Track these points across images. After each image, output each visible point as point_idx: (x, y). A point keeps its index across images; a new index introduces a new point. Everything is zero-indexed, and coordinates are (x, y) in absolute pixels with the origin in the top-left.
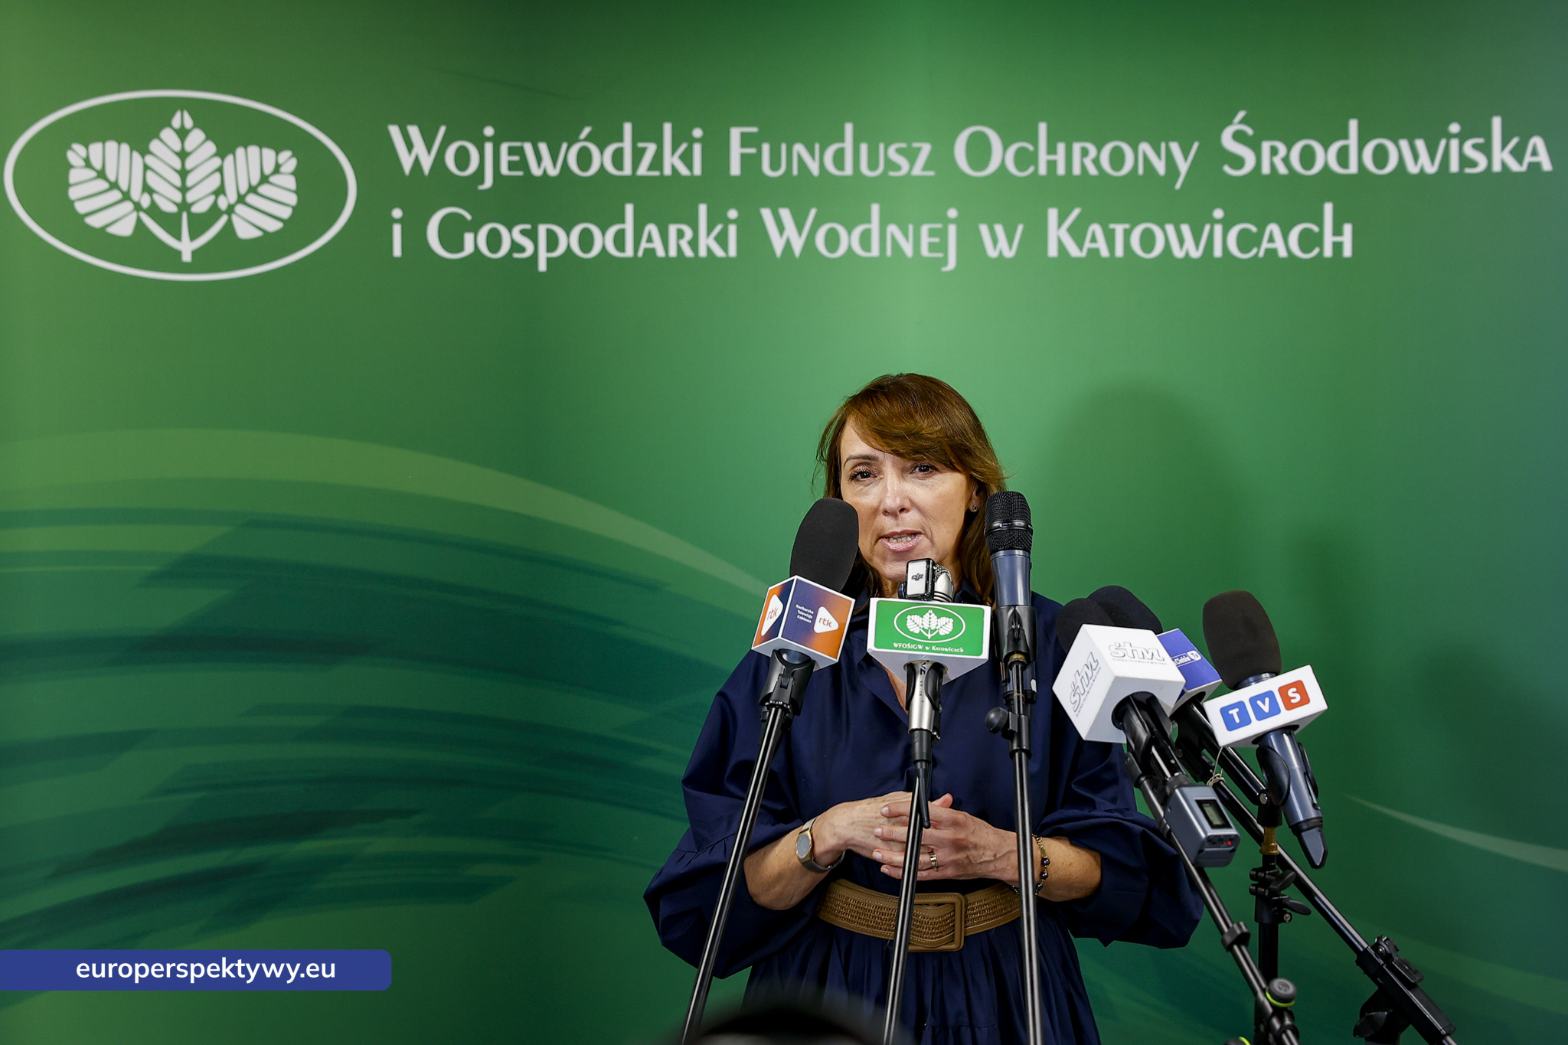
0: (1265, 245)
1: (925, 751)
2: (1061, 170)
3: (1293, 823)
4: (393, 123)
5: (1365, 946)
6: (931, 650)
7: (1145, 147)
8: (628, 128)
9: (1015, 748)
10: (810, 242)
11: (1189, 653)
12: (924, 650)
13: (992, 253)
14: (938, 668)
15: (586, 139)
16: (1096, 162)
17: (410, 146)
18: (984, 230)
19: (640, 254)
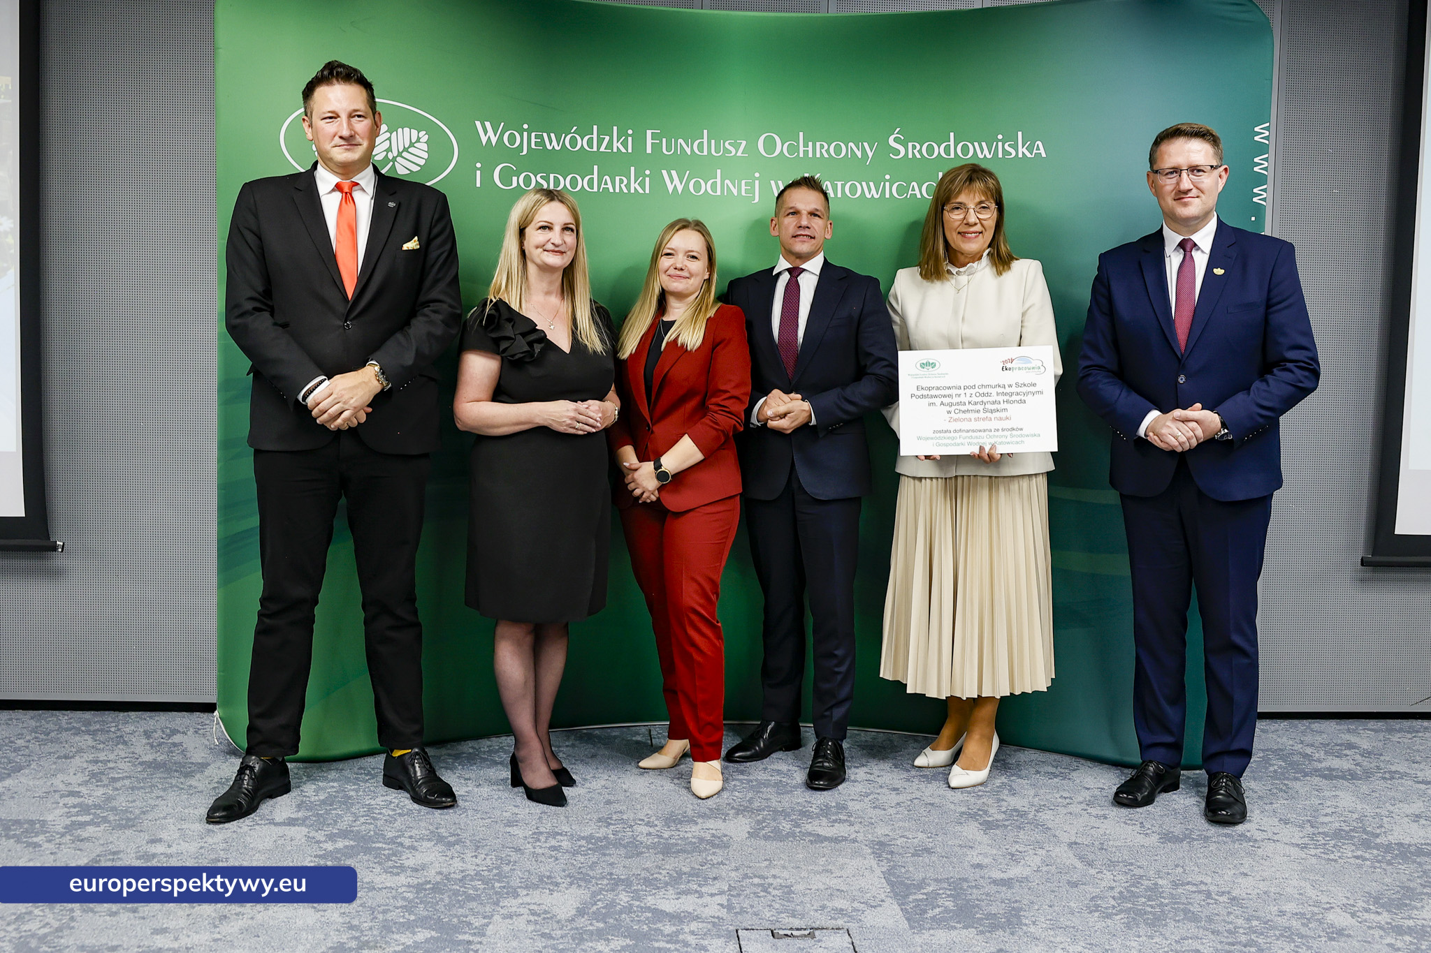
0: (910, 192)
2: (810, 155)
4: (477, 120)
7: (851, 144)
8: (595, 127)
10: (686, 187)
15: (574, 133)
16: (828, 151)
17: (486, 132)
18: (772, 182)
19: (601, 191)
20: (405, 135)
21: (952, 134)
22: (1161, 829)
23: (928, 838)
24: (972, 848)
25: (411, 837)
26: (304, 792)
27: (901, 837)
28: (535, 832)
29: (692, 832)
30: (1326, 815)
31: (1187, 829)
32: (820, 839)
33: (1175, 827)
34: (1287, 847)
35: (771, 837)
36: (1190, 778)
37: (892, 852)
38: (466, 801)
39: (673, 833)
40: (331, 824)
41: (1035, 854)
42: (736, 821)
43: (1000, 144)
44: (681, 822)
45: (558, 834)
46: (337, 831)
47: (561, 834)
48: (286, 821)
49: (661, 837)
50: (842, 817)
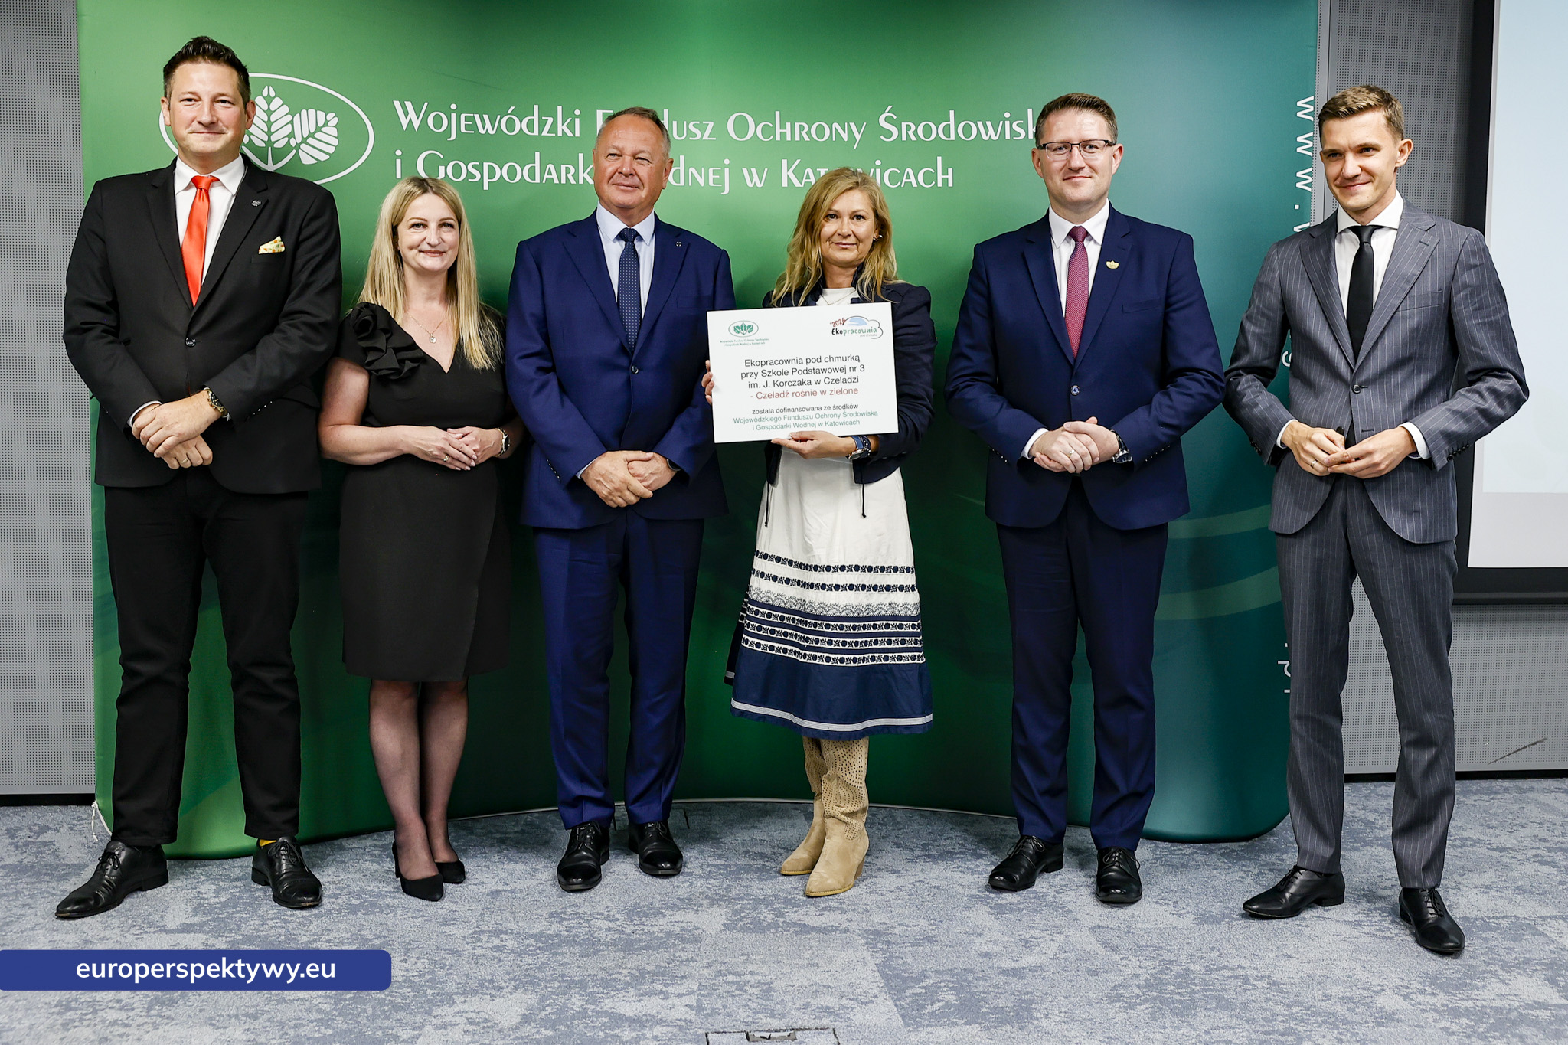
0: (905, 180)
2: (789, 138)
4: (396, 100)
7: (836, 125)
8: (536, 107)
13: (750, 185)
15: (511, 114)
16: (809, 133)
17: (406, 114)
18: (745, 170)
19: (544, 182)
20: (310, 118)
21: (952, 113)
22: (1197, 909)
23: (931, 925)
24: (980, 935)
25: (329, 941)
26: (202, 894)
27: (899, 925)
28: (475, 931)
29: (658, 925)
30: (1385, 888)
31: (1226, 908)
32: (806, 929)
33: (1213, 906)
34: (1338, 925)
35: (751, 929)
36: (1235, 851)
37: (889, 942)
38: (394, 898)
39: (636, 927)
40: (234, 929)
41: (1053, 940)
42: (710, 912)
43: (1007, 123)
44: (646, 915)
45: (502, 932)
46: (241, 937)
47: (506, 933)
48: (180, 928)
49: (622, 932)
50: (833, 904)
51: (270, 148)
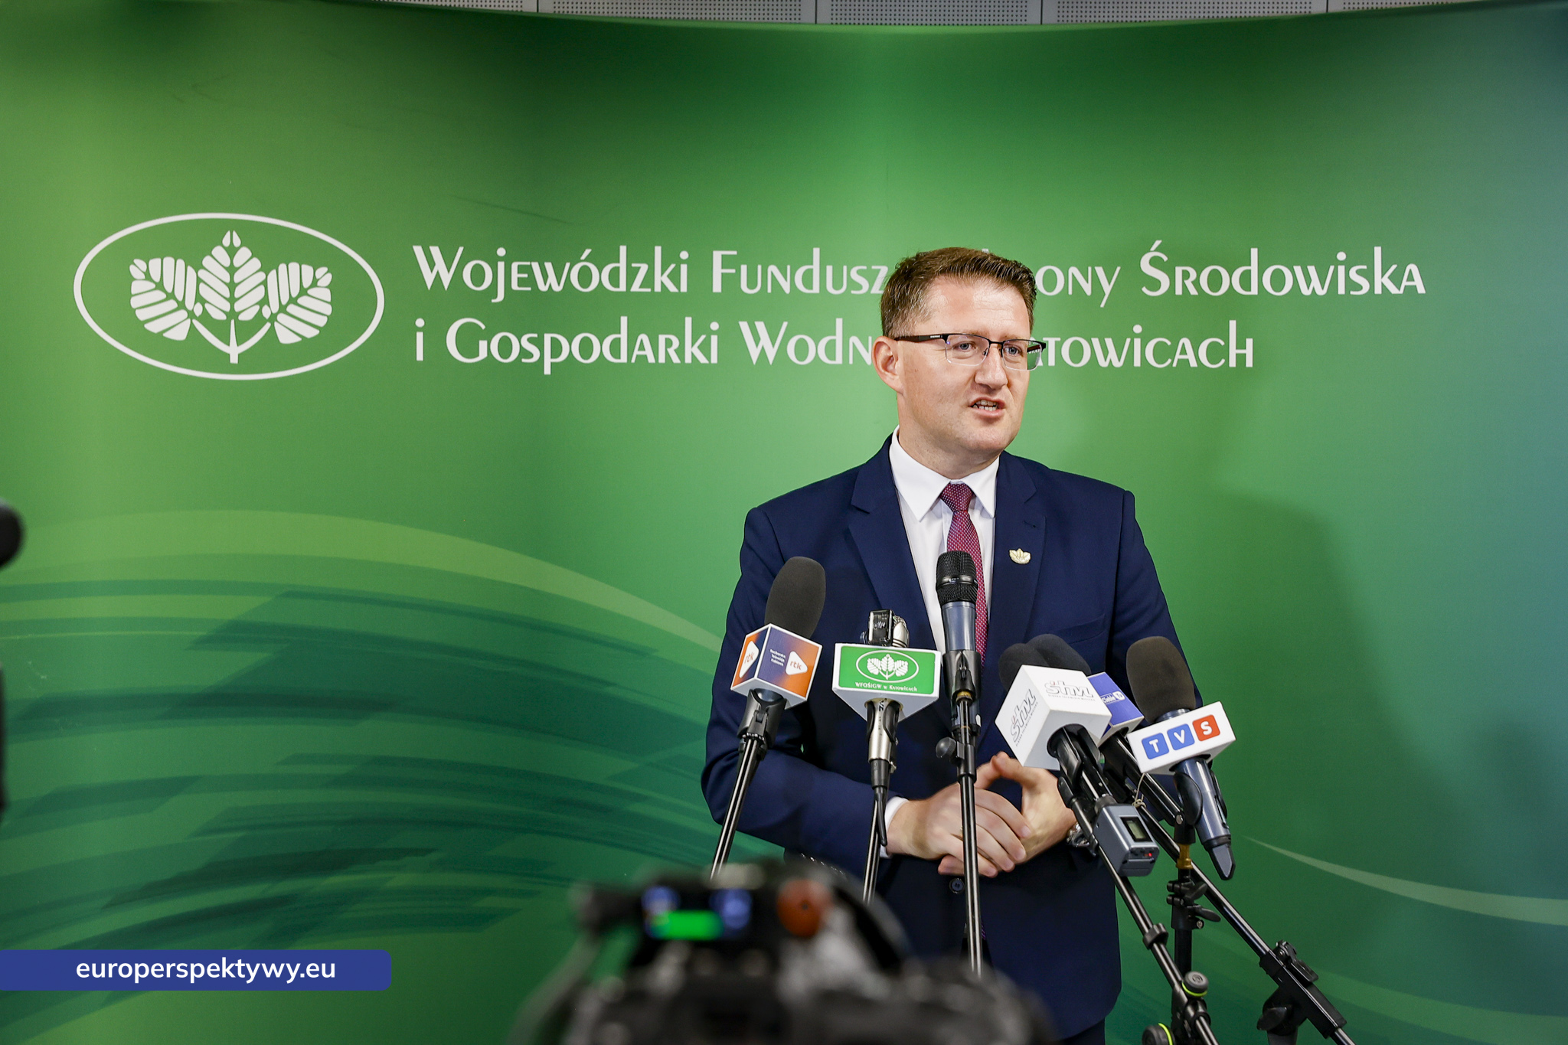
0: (1178, 356)
1: (883, 778)
3: (1205, 840)
4: (417, 244)
5: (1268, 949)
6: (888, 689)
7: (1073, 271)
8: (623, 249)
9: (962, 773)
10: (782, 351)
11: (1114, 694)
12: (882, 689)
14: (894, 706)
15: (586, 260)
17: (432, 264)
19: (633, 360)
20: (291, 275)
21: (1253, 253)
43: (1341, 269)
51: (233, 322)
